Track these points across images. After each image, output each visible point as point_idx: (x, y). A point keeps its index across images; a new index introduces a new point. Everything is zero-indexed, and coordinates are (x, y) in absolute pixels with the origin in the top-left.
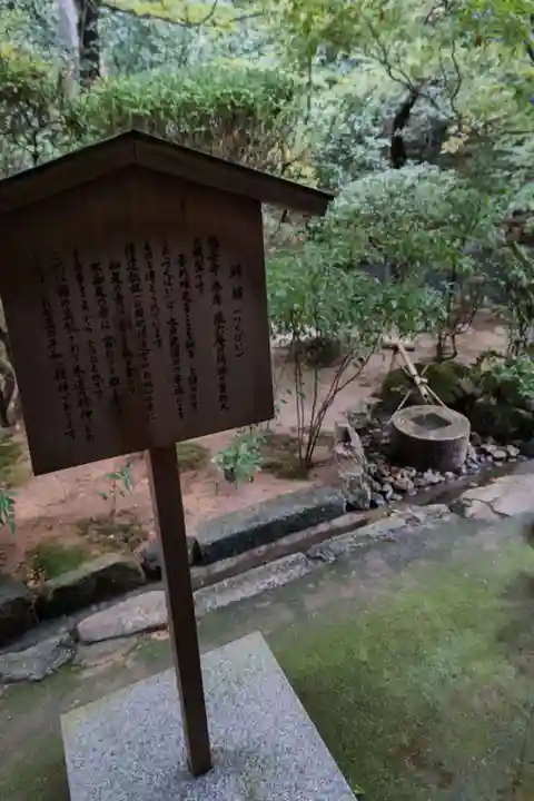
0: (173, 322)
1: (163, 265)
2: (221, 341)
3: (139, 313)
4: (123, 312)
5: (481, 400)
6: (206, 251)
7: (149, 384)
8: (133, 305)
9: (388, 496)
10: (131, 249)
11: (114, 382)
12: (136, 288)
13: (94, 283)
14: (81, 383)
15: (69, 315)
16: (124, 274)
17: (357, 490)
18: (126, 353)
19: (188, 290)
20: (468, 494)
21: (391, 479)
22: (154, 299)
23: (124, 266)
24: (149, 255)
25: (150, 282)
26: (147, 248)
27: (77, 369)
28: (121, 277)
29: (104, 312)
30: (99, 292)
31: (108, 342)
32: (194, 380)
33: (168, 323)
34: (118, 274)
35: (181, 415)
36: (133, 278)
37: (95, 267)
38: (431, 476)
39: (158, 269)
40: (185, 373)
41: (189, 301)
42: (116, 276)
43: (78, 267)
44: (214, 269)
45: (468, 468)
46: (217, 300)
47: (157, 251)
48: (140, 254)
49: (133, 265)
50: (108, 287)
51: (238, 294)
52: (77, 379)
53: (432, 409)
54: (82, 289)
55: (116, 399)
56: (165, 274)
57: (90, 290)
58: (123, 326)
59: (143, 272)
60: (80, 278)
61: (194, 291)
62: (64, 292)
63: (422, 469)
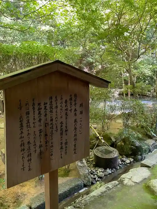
0: (62, 123)
1: (60, 103)
2: (75, 129)
3: (52, 120)
4: (46, 120)
5: (119, 143)
6: (73, 99)
7: (52, 146)
8: (50, 118)
9: (96, 179)
10: (51, 98)
11: (40, 146)
12: (51, 112)
13: (38, 110)
14: (29, 147)
15: (28, 122)
16: (48, 106)
17: (87, 179)
18: (46, 135)
19: (67, 112)
20: (123, 176)
21: (96, 173)
22: (56, 115)
23: (48, 104)
24: (56, 100)
25: (56, 109)
26: (56, 97)
27: (29, 143)
28: (47, 108)
29: (40, 121)
30: (39, 113)
31: (40, 131)
32: (66, 143)
33: (60, 123)
34: (46, 106)
35: (61, 157)
36: (51, 107)
37: (39, 104)
38: (109, 171)
39: (59, 105)
40: (64, 141)
41: (67, 115)
42: (45, 107)
43: (34, 104)
44: (75, 104)
45: (120, 167)
46: (75, 114)
47: (59, 98)
48: (54, 99)
49: (51, 103)
50: (42, 111)
51: (81, 113)
52: (28, 146)
53: (106, 147)
54: (34, 112)
55: (41, 153)
56: (61, 106)
57: (37, 112)
58: (46, 125)
59: (54, 105)
60: (34, 108)
61: (69, 112)
62: (28, 113)
63: (105, 169)
